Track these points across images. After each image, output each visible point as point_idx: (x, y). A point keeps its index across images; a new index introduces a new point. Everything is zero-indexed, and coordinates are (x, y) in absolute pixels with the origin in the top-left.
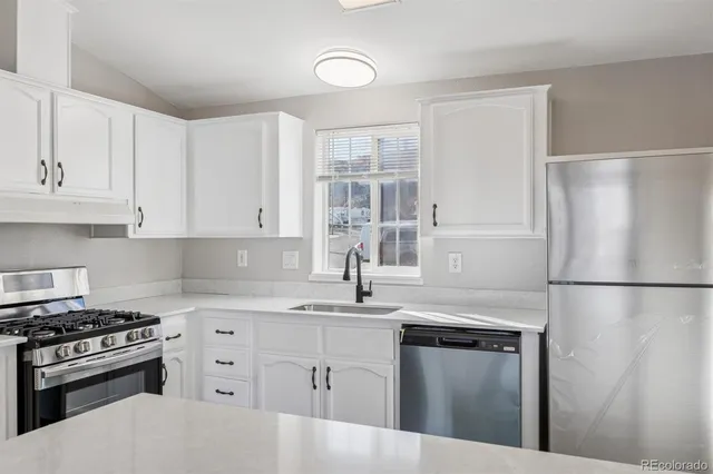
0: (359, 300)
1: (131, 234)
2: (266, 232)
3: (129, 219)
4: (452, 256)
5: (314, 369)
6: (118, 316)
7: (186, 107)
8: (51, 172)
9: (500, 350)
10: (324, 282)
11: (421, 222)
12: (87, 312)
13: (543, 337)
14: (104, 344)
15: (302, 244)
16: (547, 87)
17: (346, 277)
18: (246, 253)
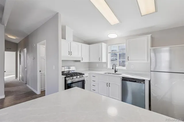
0: (115, 72)
1: (81, 62)
2: (100, 61)
3: (81, 59)
5: (107, 83)
6: (79, 73)
7: (89, 43)
8: (70, 53)
9: (141, 83)
10: (109, 69)
11: (126, 60)
12: (75, 73)
13: (150, 81)
14: (76, 77)
15: (106, 63)
16: (150, 35)
17: (113, 69)
18: (98, 64)
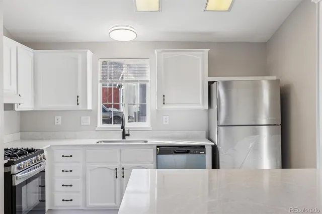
0: (124, 138)
1: (16, 109)
2: (80, 107)
4: (165, 117)
5: (116, 169)
9: (199, 153)
16: (208, 50)
18: (60, 118)
